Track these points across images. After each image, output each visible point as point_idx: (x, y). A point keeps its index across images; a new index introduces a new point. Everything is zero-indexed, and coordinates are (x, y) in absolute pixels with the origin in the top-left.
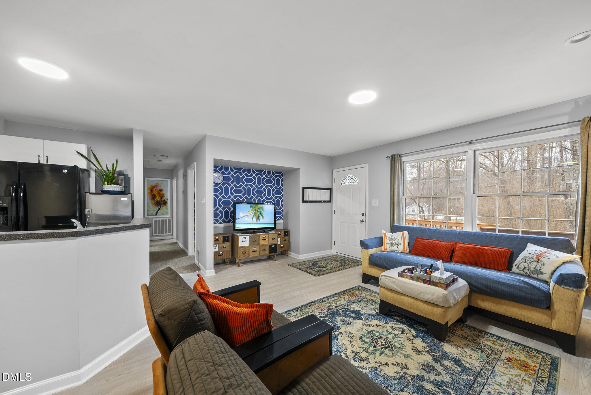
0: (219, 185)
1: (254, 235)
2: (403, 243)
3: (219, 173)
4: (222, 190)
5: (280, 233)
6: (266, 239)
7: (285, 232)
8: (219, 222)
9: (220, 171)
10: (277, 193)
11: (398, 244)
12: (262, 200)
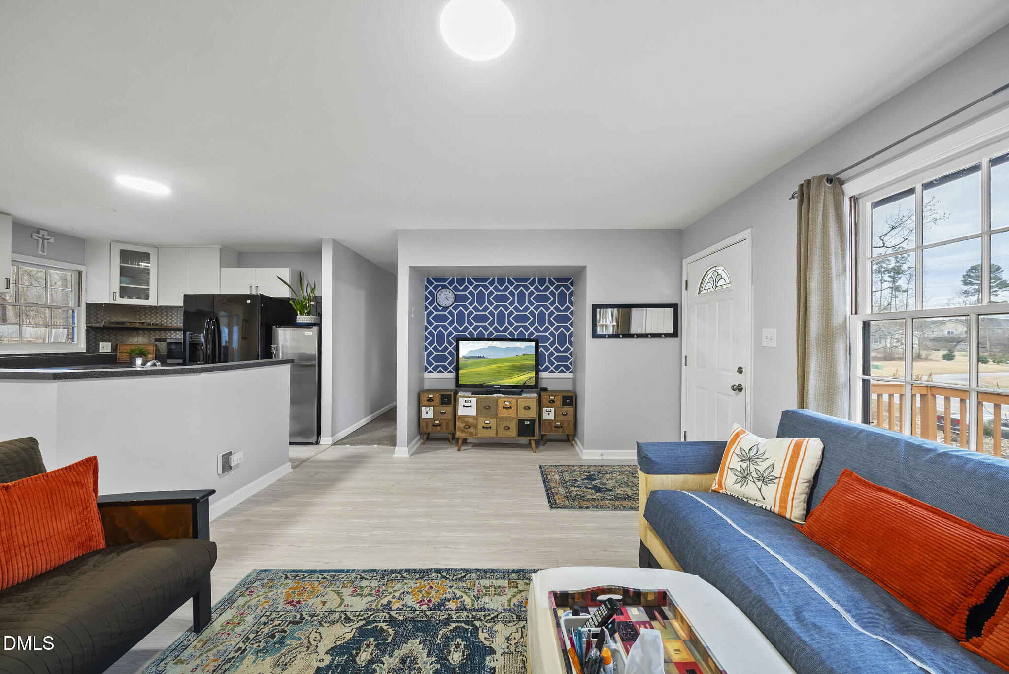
0: (449, 310)
1: (486, 398)
2: (782, 480)
3: (448, 290)
4: (453, 317)
5: (553, 397)
6: (511, 408)
7: (565, 398)
8: (448, 371)
9: (451, 286)
10: (559, 319)
11: (764, 479)
12: (527, 334)
